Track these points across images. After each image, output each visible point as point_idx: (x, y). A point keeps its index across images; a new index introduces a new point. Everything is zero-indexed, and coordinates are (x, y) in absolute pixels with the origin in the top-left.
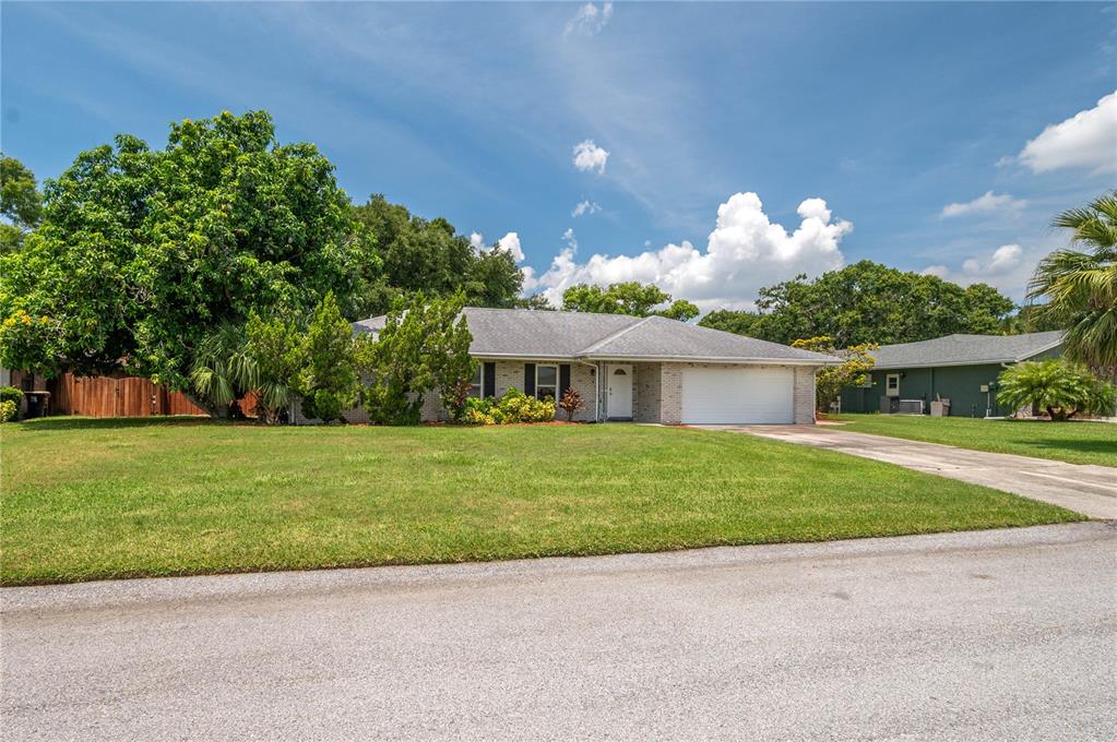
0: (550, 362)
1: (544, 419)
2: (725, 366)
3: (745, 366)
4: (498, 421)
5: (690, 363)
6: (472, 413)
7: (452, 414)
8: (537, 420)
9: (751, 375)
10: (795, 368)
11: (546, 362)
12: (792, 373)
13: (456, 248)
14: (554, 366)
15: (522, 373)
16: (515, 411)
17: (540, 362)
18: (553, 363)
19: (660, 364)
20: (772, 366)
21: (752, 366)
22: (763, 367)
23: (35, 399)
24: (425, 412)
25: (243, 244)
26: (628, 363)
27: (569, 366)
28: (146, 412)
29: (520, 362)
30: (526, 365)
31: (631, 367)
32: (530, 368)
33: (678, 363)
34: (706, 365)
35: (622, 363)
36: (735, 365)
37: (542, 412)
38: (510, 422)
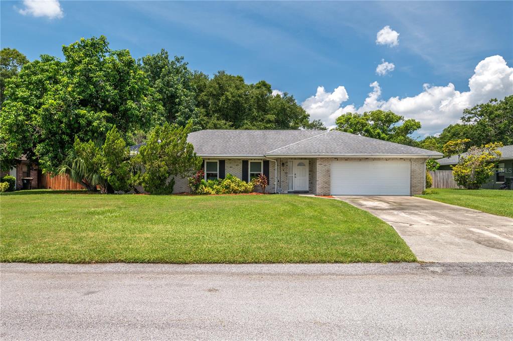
0: (257, 159)
1: (246, 191)
2: (360, 159)
3: (374, 159)
4: (218, 192)
5: (335, 158)
6: (202, 188)
7: (193, 189)
8: (241, 192)
9: (380, 165)
10: (410, 160)
11: (255, 159)
12: (410, 162)
13: (260, 96)
14: (260, 161)
15: (241, 166)
16: (227, 187)
17: (251, 159)
18: (259, 159)
19: (316, 159)
20: (393, 159)
21: (379, 159)
22: (387, 159)
23: (26, 182)
24: (176, 188)
25: (84, 103)
26: (305, 159)
27: (268, 161)
28: (79, 187)
29: (240, 159)
30: (243, 161)
31: (308, 161)
32: (245, 162)
33: (328, 158)
34: (347, 159)
35: (302, 159)
36: (367, 158)
37: (243, 188)
38: (224, 193)
